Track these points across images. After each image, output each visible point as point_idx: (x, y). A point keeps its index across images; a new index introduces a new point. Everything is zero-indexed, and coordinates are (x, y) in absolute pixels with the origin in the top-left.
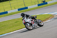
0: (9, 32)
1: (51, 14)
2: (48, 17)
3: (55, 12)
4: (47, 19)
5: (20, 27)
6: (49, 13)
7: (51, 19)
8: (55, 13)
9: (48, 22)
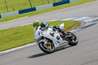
0: (4, 49)
1: (76, 20)
2: (70, 25)
4: (69, 29)
5: (22, 42)
7: (75, 29)
8: (83, 18)
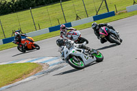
2: (28, 70)
3: (44, 57)
4: (26, 74)
6: (30, 60)
7: (35, 74)
9: (27, 82)
